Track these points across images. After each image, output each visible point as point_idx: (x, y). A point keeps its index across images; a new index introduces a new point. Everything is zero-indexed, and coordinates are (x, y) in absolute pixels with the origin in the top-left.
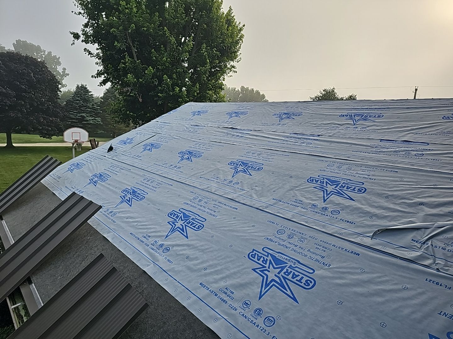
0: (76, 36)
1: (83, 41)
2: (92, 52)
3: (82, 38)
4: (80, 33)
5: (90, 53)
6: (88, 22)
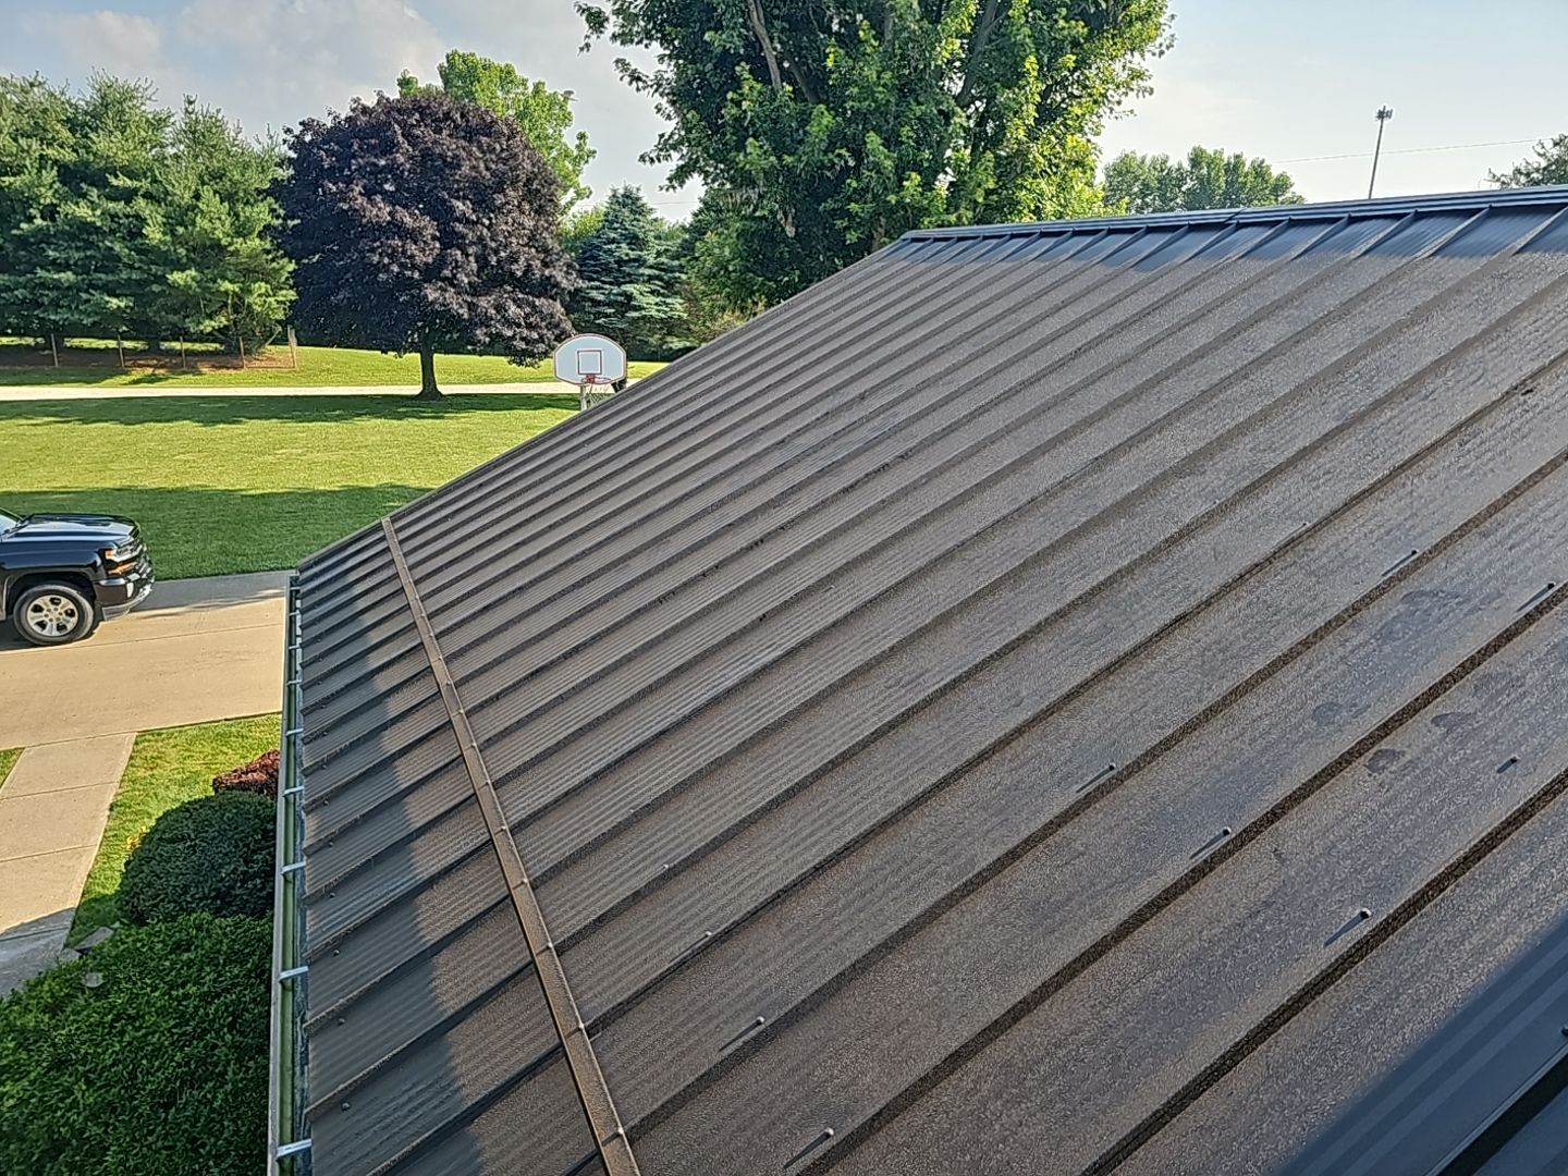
0: (596, 20)
1: (614, 37)
2: (642, 70)
3: (613, 25)
4: (607, 9)
5: (636, 78)
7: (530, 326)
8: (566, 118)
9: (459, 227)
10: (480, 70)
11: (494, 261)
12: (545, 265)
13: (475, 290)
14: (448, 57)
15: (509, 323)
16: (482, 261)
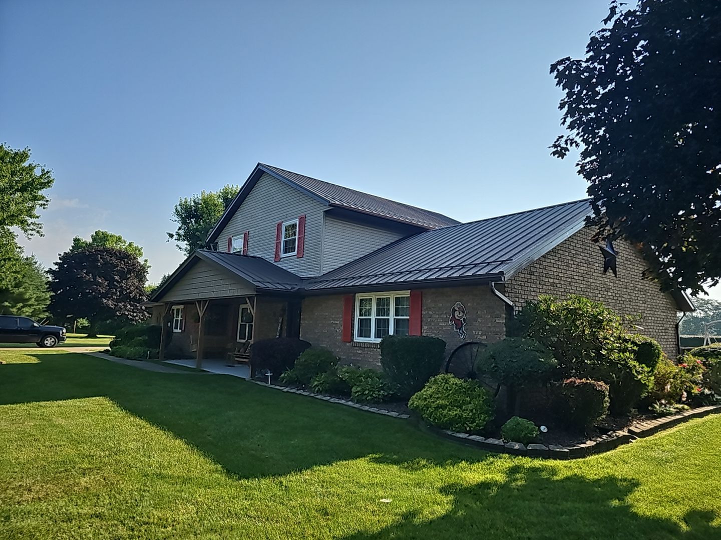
0: (171, 236)
1: (175, 239)
2: (182, 247)
3: (175, 237)
4: (174, 234)
5: (180, 248)
6: (182, 226)
7: (134, 312)
8: (141, 254)
9: (115, 283)
10: (109, 237)
11: (125, 293)
12: (140, 295)
13: (118, 301)
14: (96, 232)
15: (128, 311)
16: (121, 292)
